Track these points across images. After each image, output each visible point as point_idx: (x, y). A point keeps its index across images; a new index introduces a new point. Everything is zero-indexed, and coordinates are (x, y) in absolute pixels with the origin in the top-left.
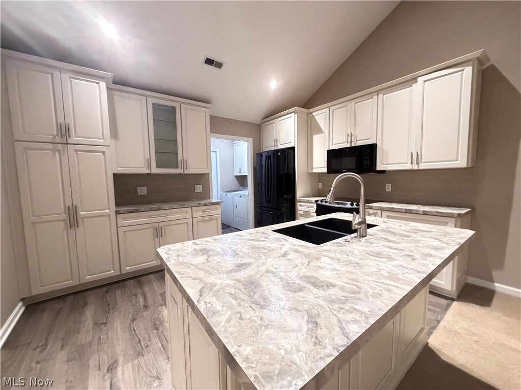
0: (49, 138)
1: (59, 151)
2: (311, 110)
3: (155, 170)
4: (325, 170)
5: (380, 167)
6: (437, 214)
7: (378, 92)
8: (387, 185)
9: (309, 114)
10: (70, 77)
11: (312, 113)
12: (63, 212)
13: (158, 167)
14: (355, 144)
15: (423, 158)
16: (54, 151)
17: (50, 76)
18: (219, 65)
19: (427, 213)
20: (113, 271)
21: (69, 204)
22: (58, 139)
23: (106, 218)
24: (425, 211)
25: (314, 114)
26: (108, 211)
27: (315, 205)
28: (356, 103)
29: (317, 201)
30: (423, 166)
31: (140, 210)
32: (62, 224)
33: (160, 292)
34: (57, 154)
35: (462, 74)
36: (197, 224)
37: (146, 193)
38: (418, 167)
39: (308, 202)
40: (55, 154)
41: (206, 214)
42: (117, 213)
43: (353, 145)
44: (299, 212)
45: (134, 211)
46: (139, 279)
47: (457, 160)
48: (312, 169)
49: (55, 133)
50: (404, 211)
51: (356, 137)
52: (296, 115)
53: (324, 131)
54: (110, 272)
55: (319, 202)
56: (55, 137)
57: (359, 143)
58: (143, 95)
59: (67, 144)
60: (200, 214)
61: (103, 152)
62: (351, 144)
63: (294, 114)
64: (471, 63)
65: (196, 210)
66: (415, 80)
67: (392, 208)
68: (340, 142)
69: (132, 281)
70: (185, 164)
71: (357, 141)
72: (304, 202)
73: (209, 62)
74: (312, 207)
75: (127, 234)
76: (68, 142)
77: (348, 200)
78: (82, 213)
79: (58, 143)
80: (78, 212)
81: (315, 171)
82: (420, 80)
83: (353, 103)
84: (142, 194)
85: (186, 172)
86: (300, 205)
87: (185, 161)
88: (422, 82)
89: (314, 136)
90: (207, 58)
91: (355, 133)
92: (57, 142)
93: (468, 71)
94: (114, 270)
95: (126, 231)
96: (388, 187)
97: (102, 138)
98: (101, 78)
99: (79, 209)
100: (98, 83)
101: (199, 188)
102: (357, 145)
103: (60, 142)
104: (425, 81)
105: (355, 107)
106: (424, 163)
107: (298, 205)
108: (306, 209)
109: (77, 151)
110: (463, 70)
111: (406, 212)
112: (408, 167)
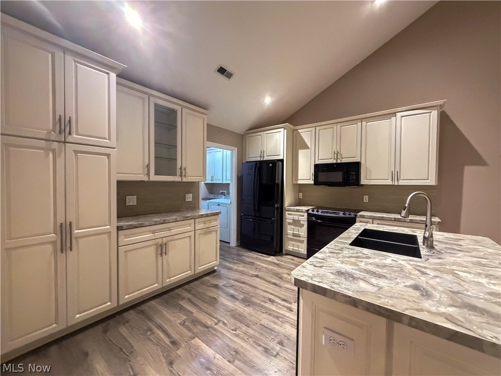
0: (43, 134)
1: (54, 151)
2: (297, 127)
3: (154, 178)
4: (313, 182)
5: (363, 181)
6: (422, 222)
7: (362, 120)
8: (365, 196)
9: (294, 130)
10: (75, 61)
11: (298, 130)
12: (52, 231)
13: (156, 173)
14: (341, 160)
15: (401, 176)
16: (47, 150)
17: (50, 56)
18: (229, 75)
19: (413, 221)
20: (109, 303)
21: (61, 219)
22: (54, 136)
23: (106, 236)
24: (412, 220)
25: (299, 131)
26: (108, 227)
27: (306, 215)
28: (341, 126)
29: (308, 210)
30: (401, 183)
31: (145, 225)
32: (50, 247)
33: (179, 321)
34: (51, 155)
35: (430, 115)
36: (199, 237)
37: (135, 204)
38: (398, 183)
39: (298, 211)
40: (48, 154)
41: (207, 225)
42: (119, 229)
43: (339, 161)
44: (288, 221)
45: (138, 226)
46: (139, 308)
47: (428, 179)
48: (297, 180)
49: (51, 128)
50: (393, 219)
51: (342, 155)
52: (285, 131)
53: (310, 147)
54: (106, 305)
55: (310, 212)
56: (51, 133)
57: (344, 161)
58: (146, 93)
59: (65, 142)
60: (201, 226)
61: (108, 155)
62: (337, 160)
63: (283, 129)
64: (436, 108)
65: (199, 222)
66: (394, 114)
67: (383, 217)
68: (326, 158)
69: (132, 312)
70: (183, 171)
71: (342, 158)
72: (294, 211)
73: (222, 71)
74: (303, 216)
75: (129, 254)
76: (67, 140)
77: (341, 210)
78: (76, 231)
79: (53, 141)
80: (72, 230)
81: (300, 182)
82: (399, 115)
83: (339, 126)
84: (131, 204)
85: (184, 180)
86: (289, 214)
87: (183, 168)
88: (400, 117)
89: (299, 151)
90: (221, 67)
91: (340, 151)
92: (53, 138)
93: (435, 114)
94: (110, 301)
95: (127, 251)
96: (366, 199)
97: (107, 137)
98: (112, 68)
99: (74, 227)
100: (108, 74)
101: (189, 197)
102: (343, 162)
103: (57, 139)
104: (402, 117)
105: (340, 129)
106: (402, 180)
107: (287, 214)
108: (296, 218)
109: (76, 152)
110: (431, 112)
111: (395, 221)
112: (389, 182)
